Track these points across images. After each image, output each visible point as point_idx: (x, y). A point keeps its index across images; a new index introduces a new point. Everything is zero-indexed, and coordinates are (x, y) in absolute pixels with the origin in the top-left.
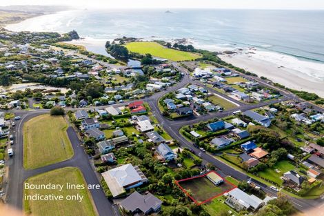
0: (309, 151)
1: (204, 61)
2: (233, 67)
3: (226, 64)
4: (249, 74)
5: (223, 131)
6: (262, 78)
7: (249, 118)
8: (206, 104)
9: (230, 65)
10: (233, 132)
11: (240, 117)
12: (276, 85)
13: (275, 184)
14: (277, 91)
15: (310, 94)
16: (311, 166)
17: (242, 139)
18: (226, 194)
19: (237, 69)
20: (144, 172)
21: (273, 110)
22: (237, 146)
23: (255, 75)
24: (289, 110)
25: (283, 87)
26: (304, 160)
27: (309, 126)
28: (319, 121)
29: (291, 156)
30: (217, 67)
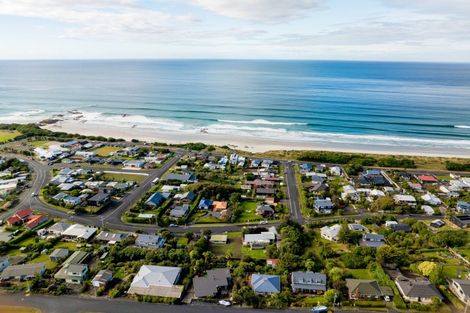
0: (249, 187)
1: (33, 138)
2: (84, 137)
3: (71, 136)
4: (113, 140)
5: (168, 202)
6: (134, 141)
7: (176, 180)
8: (113, 184)
9: (77, 135)
10: (178, 199)
11: (164, 183)
12: (156, 144)
13: (259, 220)
14: (164, 149)
15: (198, 144)
16: (264, 197)
17: (193, 201)
18: (245, 243)
19: (93, 138)
20: (166, 265)
21: (184, 167)
22: (196, 208)
23: (122, 140)
24: (197, 163)
25: (165, 145)
26: (255, 195)
27: (226, 170)
28: (227, 163)
29: (244, 196)
30: (62, 141)
